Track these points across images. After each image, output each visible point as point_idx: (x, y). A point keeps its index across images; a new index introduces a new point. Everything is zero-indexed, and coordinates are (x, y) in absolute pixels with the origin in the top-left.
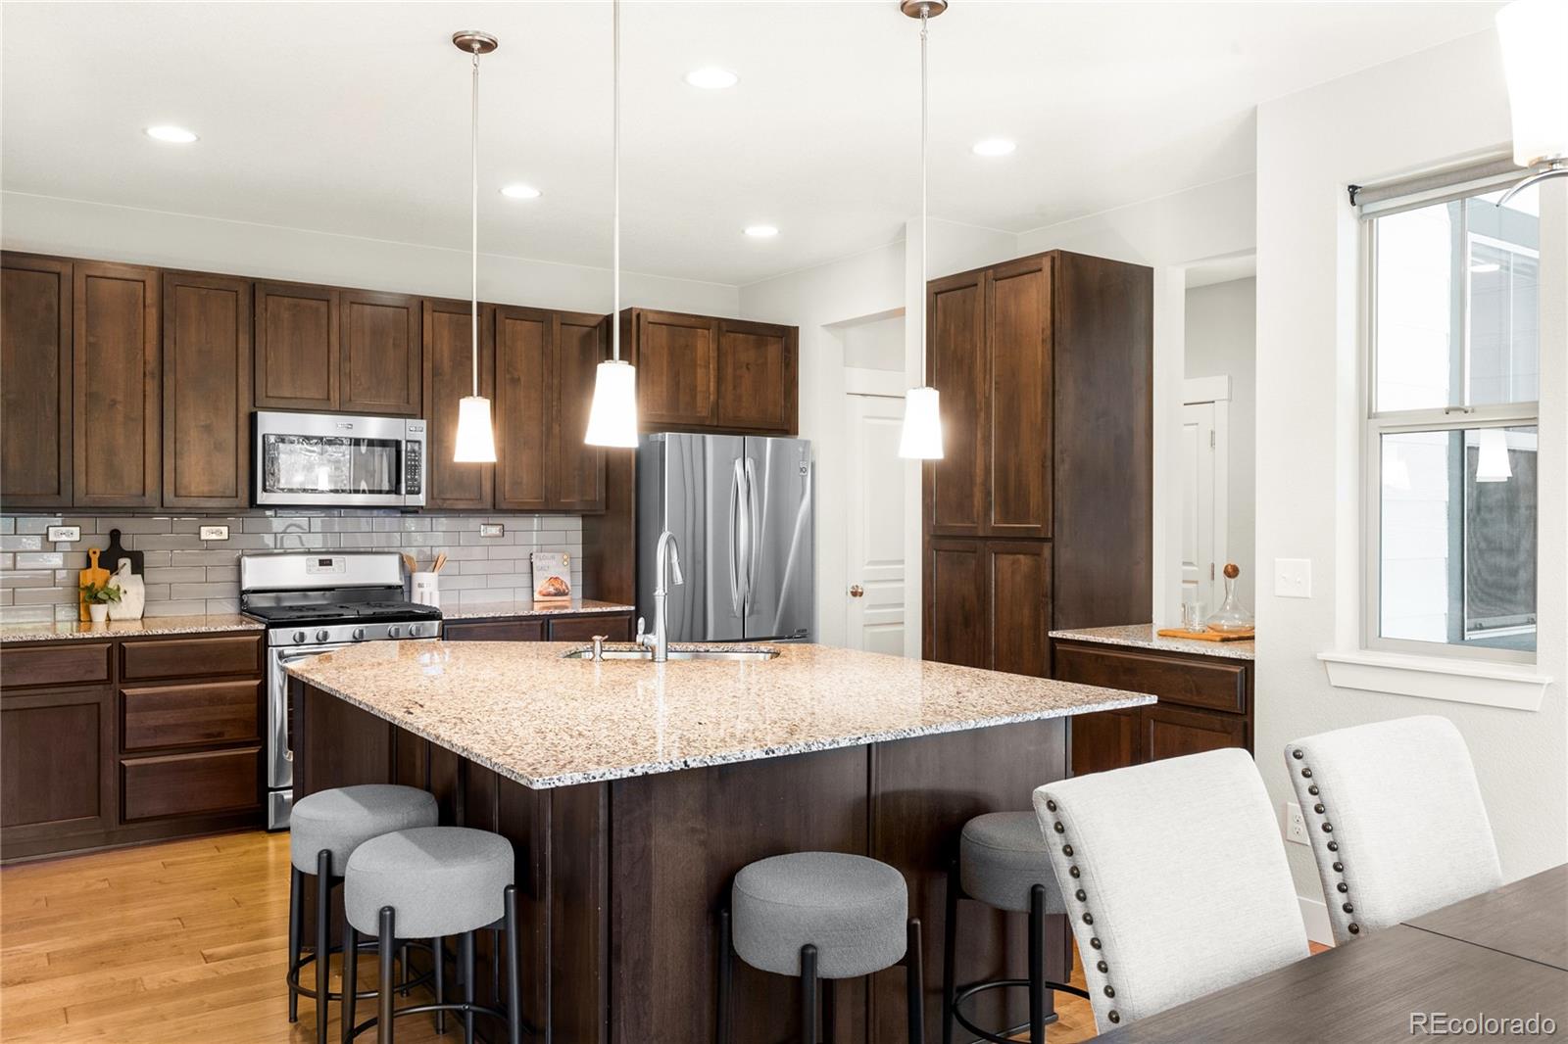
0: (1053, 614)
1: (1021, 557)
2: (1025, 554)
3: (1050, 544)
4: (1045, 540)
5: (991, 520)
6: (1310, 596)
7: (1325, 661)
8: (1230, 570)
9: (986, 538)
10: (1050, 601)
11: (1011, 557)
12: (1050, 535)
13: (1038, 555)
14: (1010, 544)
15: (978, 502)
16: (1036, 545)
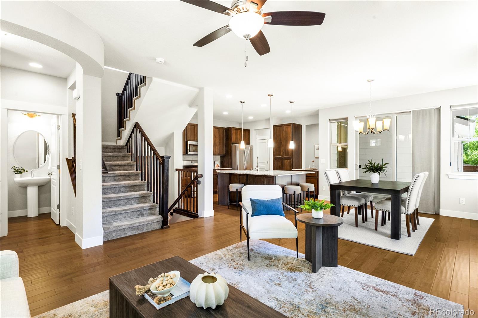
6: (325, 163)
8: (313, 161)
9: (283, 158)
10: (292, 166)
12: (292, 158)
14: (287, 159)
15: (282, 154)
16: (290, 159)
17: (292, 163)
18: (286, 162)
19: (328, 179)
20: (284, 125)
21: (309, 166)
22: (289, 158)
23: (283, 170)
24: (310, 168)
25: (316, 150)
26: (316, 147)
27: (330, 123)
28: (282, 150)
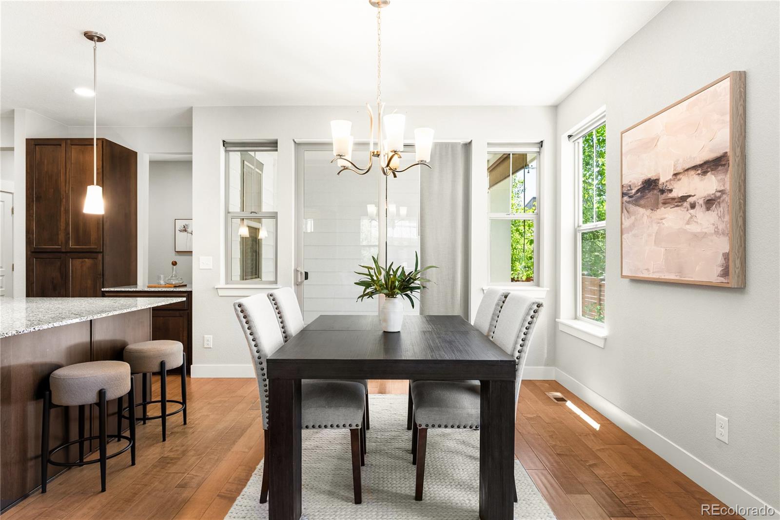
0: (103, 282)
1: (87, 260)
2: (88, 258)
3: (102, 254)
4: (99, 252)
5: (69, 245)
6: (212, 268)
7: (217, 288)
8: (174, 262)
9: (66, 252)
10: (102, 276)
11: (81, 260)
12: (102, 251)
13: (96, 259)
14: (81, 255)
15: (62, 236)
16: (94, 255)
17: (101, 268)
18: (77, 267)
19: (251, 334)
20: (69, 142)
21: (159, 278)
22: (91, 253)
23: (66, 295)
24: (162, 282)
25: (177, 232)
26: (180, 224)
27: (226, 151)
28: (62, 225)
